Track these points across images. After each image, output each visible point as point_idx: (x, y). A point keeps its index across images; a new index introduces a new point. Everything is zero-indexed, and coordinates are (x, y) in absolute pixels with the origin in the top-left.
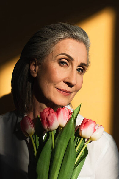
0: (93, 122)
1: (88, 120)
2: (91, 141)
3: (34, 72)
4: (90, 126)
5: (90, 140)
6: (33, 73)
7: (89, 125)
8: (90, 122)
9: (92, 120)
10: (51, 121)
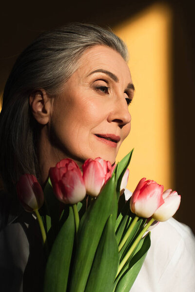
0: (158, 186)
1: (148, 181)
2: (155, 222)
3: (44, 114)
4: (151, 193)
5: (154, 219)
6: (42, 117)
7: (149, 191)
8: (152, 186)
9: (156, 183)
10: (68, 186)
